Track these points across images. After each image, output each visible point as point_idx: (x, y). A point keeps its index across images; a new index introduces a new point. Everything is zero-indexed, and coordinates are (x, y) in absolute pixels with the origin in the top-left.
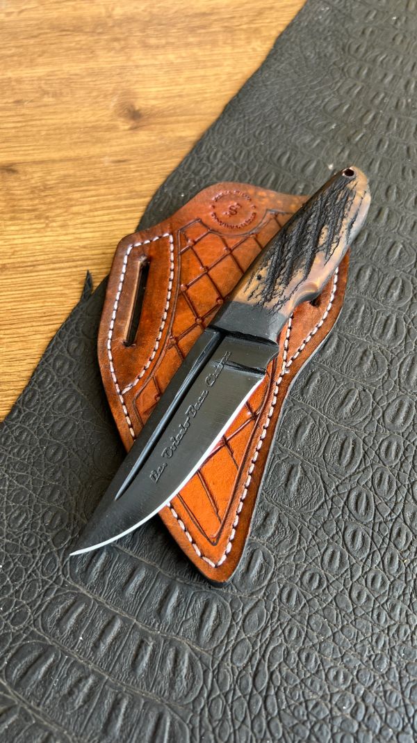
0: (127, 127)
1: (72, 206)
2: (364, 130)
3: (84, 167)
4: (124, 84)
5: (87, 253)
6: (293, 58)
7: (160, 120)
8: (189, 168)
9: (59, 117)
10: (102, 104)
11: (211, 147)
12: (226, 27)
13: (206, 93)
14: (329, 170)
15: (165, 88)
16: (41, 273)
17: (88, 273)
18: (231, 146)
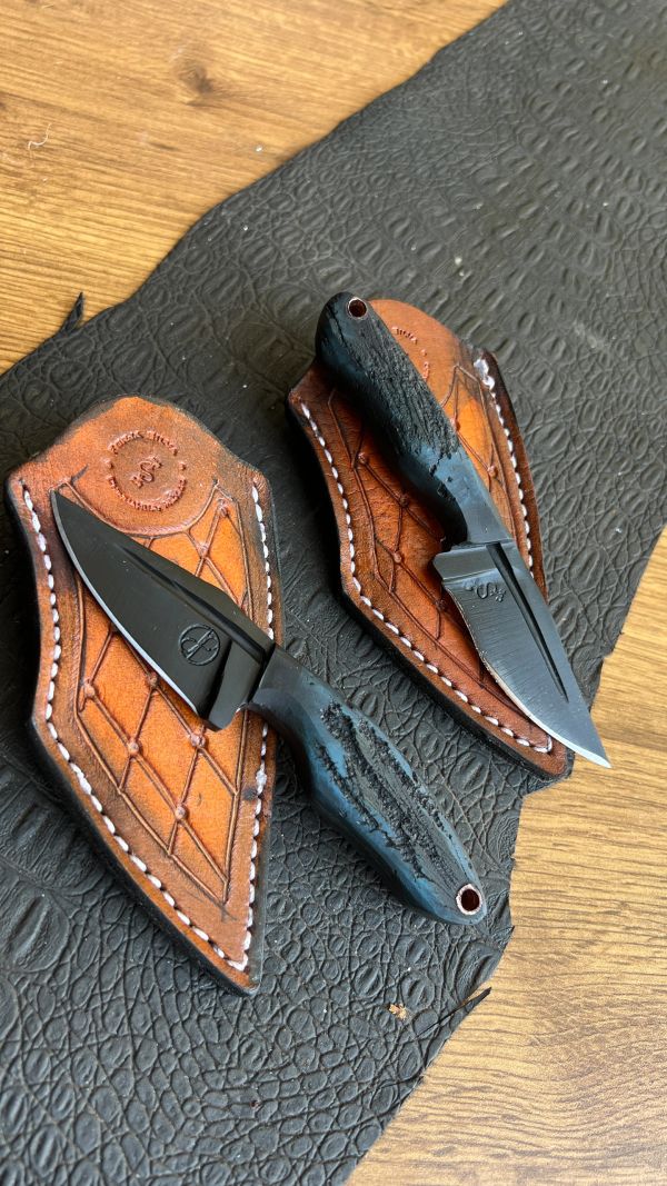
0: (187, 99)
1: (75, 188)
2: (517, 226)
3: (108, 136)
4: (199, 32)
5: (81, 263)
6: (452, 88)
7: (240, 107)
8: (263, 195)
9: (89, 46)
10: (159, 50)
11: (303, 175)
13: (314, 90)
14: (455, 265)
15: (256, 61)
17: (81, 294)
18: (332, 183)
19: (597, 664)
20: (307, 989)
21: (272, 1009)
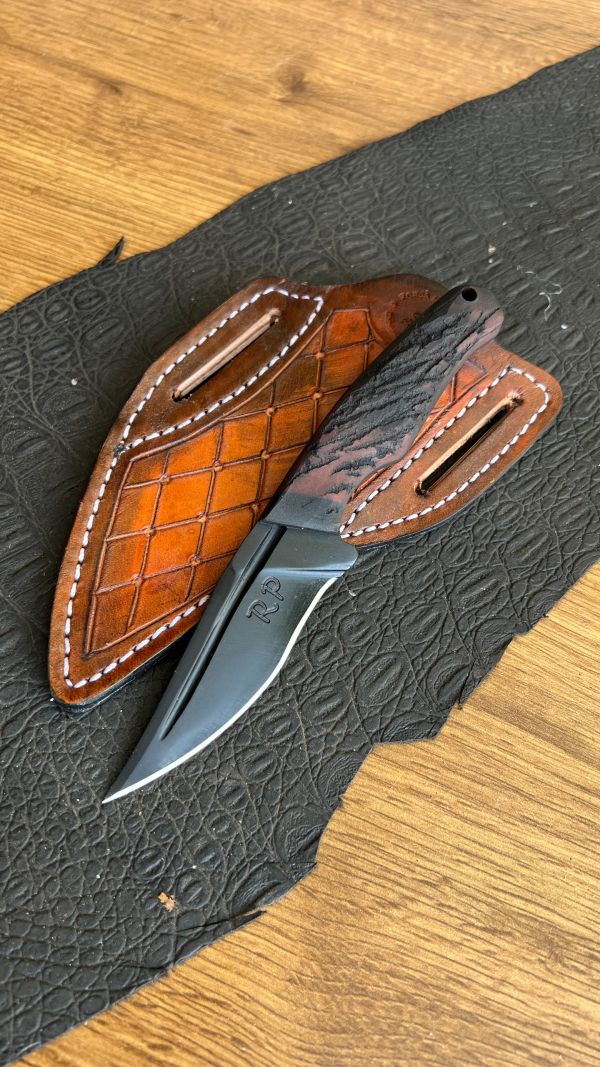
0: (278, 96)
1: (154, 157)
2: (567, 225)
3: (198, 120)
5: (134, 215)
6: (543, 102)
7: (324, 105)
9: (209, 51)
10: (269, 57)
11: (363, 163)
12: (484, 28)
13: (401, 96)
14: (487, 253)
15: (353, 70)
16: (71, 214)
17: (123, 238)
18: (387, 173)
19: (505, 639)
20: (90, 852)
21: (52, 857)
